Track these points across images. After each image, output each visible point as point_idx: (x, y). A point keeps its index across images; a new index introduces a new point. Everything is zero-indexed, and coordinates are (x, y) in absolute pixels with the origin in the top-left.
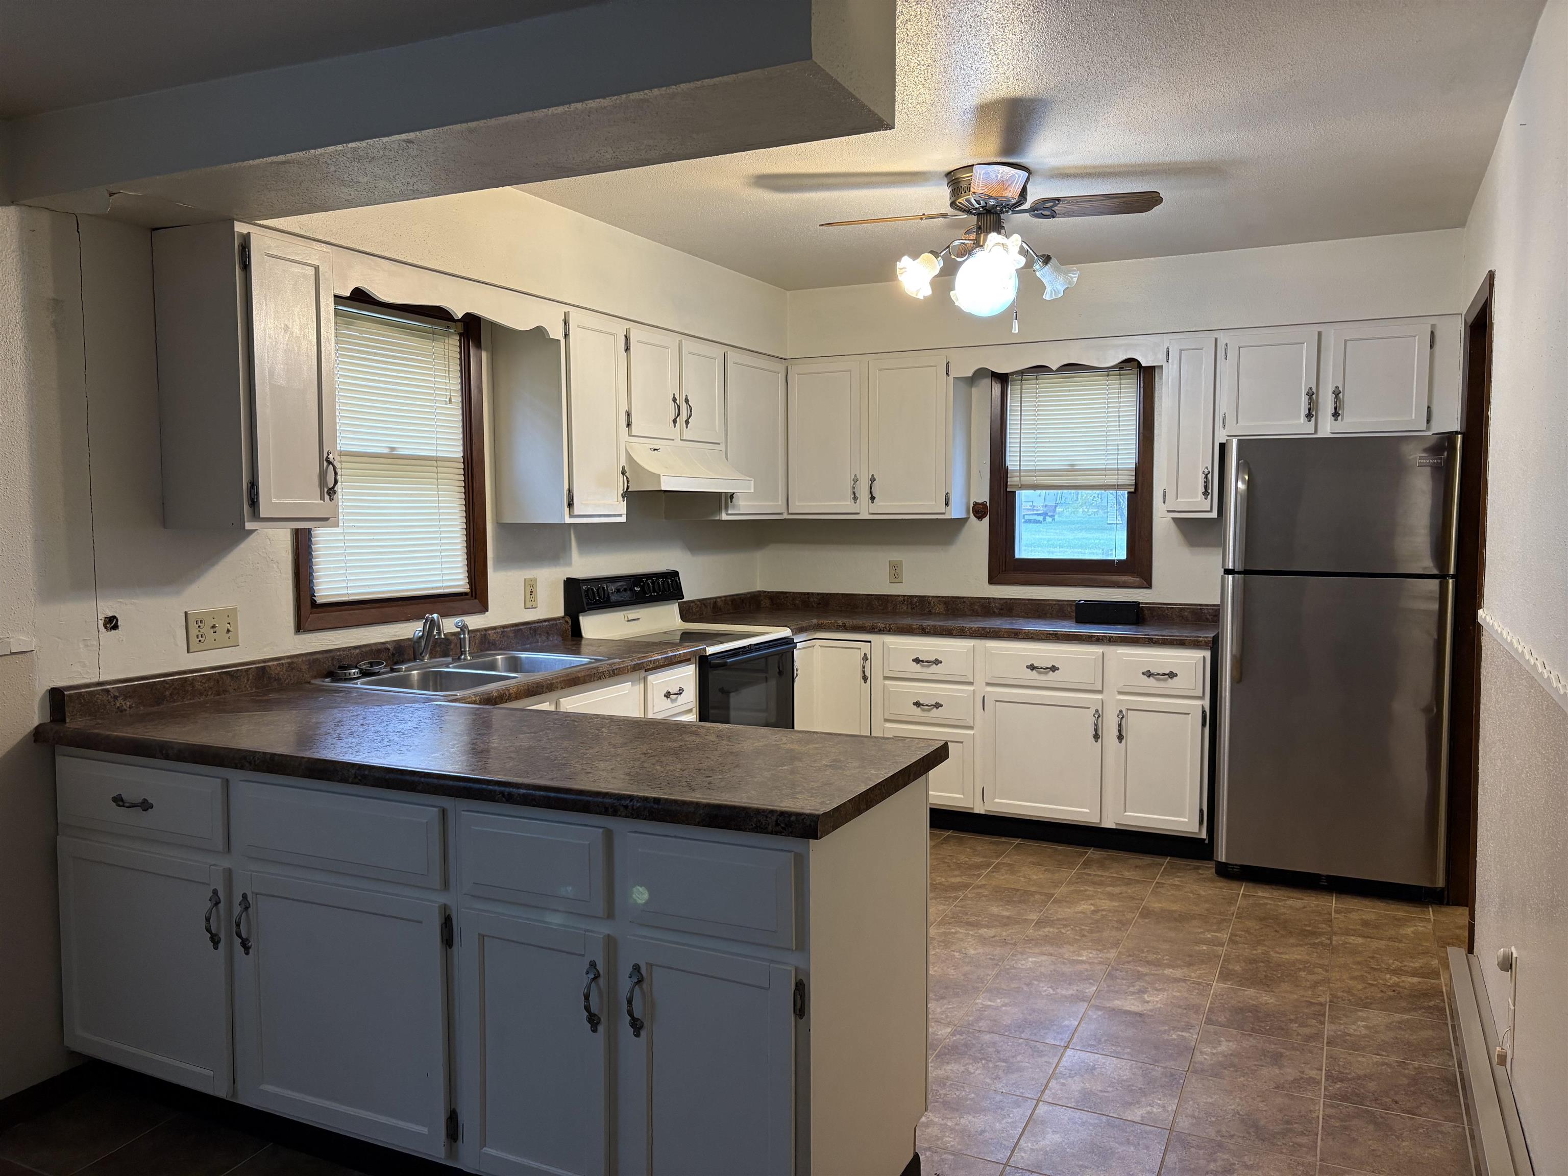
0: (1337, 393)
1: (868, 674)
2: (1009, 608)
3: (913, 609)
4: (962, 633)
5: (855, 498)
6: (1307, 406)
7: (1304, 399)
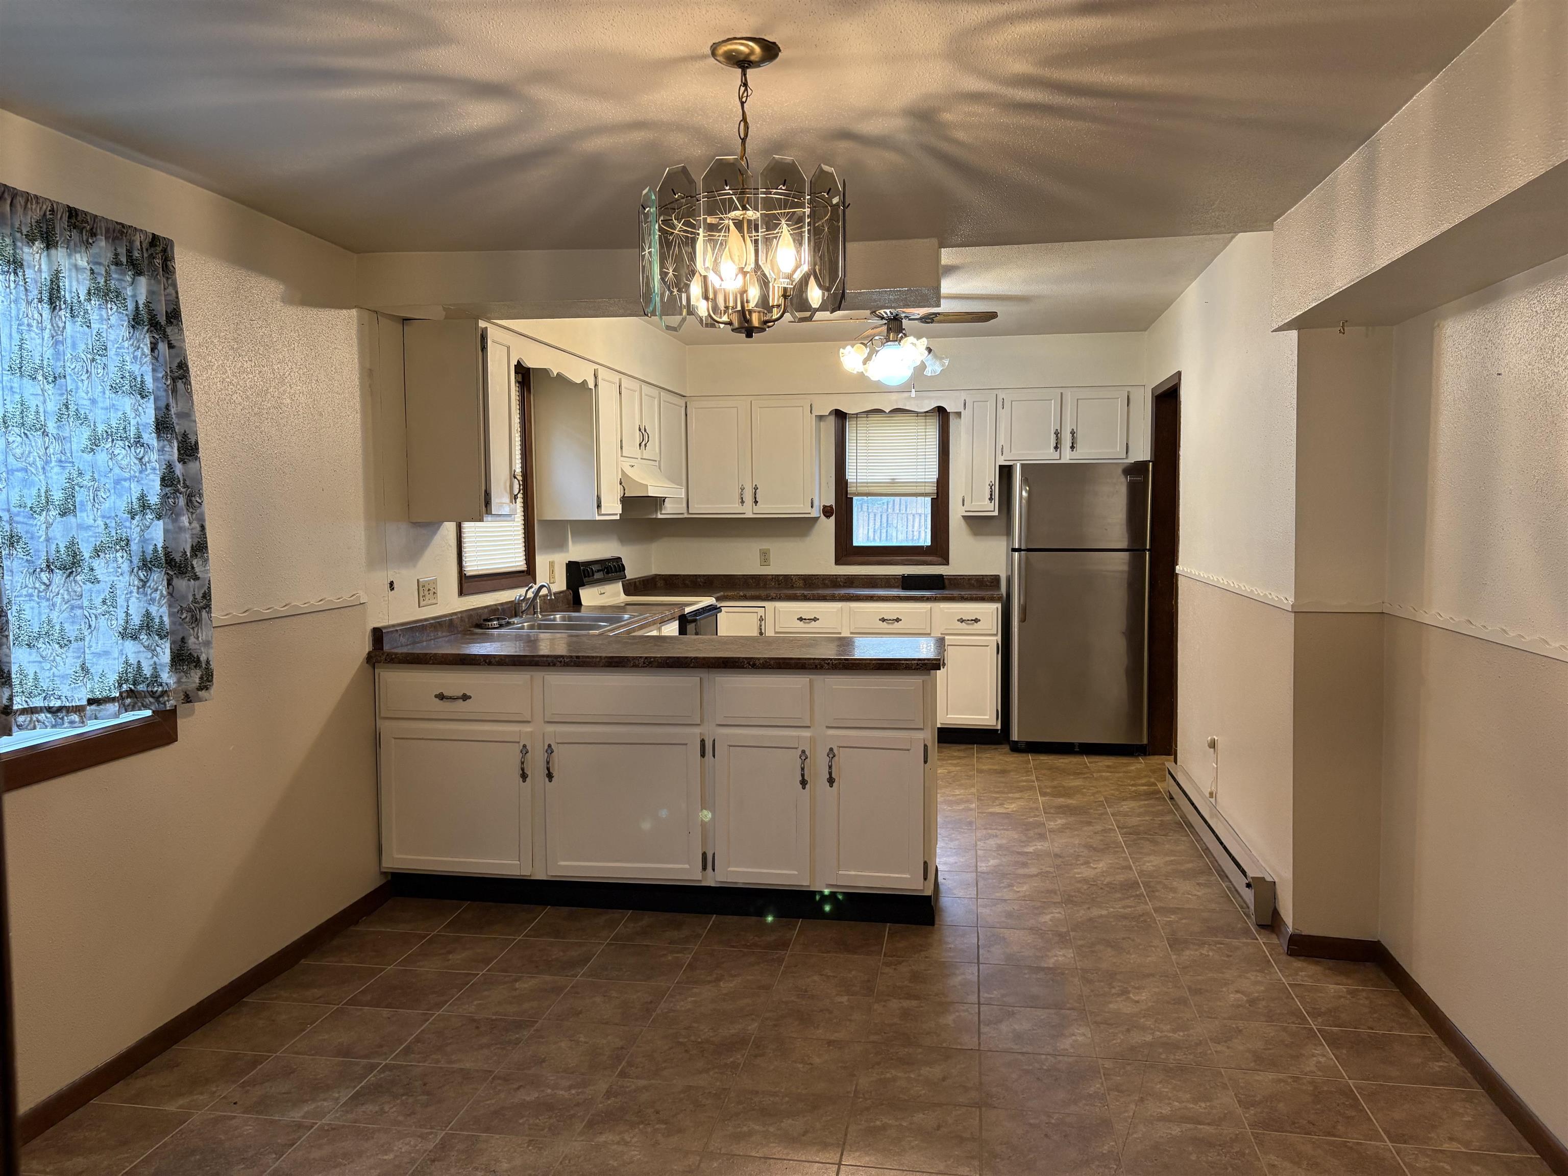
0: (1073, 433)
1: (763, 631)
2: (851, 581)
3: (779, 584)
4: (833, 599)
5: (743, 502)
6: (1055, 442)
7: (1053, 437)
